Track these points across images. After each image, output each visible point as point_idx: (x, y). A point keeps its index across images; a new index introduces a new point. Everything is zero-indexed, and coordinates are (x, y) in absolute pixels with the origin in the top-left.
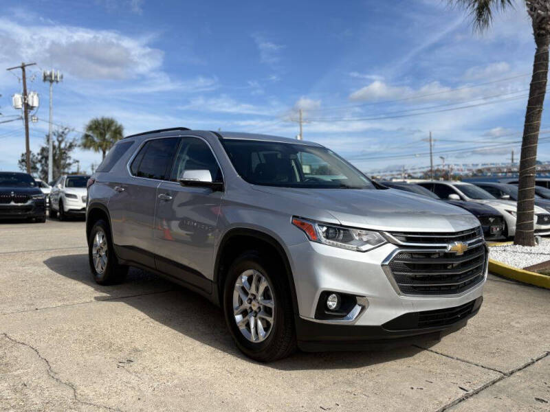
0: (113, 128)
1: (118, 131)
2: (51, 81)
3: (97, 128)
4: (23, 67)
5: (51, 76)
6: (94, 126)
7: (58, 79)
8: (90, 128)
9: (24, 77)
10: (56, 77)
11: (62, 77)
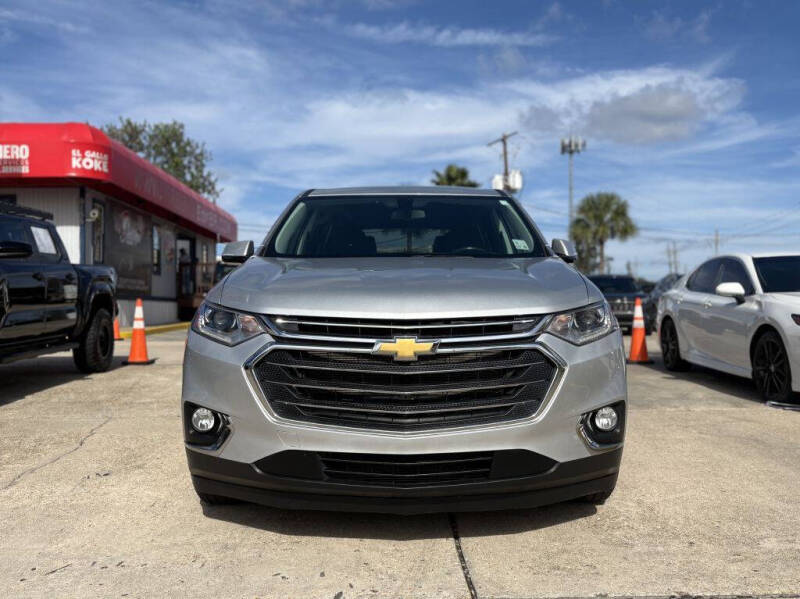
0: (614, 207)
1: (620, 211)
2: (571, 152)
3: (590, 209)
4: (504, 140)
5: (570, 146)
6: (587, 208)
7: (580, 148)
8: (582, 210)
9: (505, 153)
10: (577, 145)
11: (584, 145)
